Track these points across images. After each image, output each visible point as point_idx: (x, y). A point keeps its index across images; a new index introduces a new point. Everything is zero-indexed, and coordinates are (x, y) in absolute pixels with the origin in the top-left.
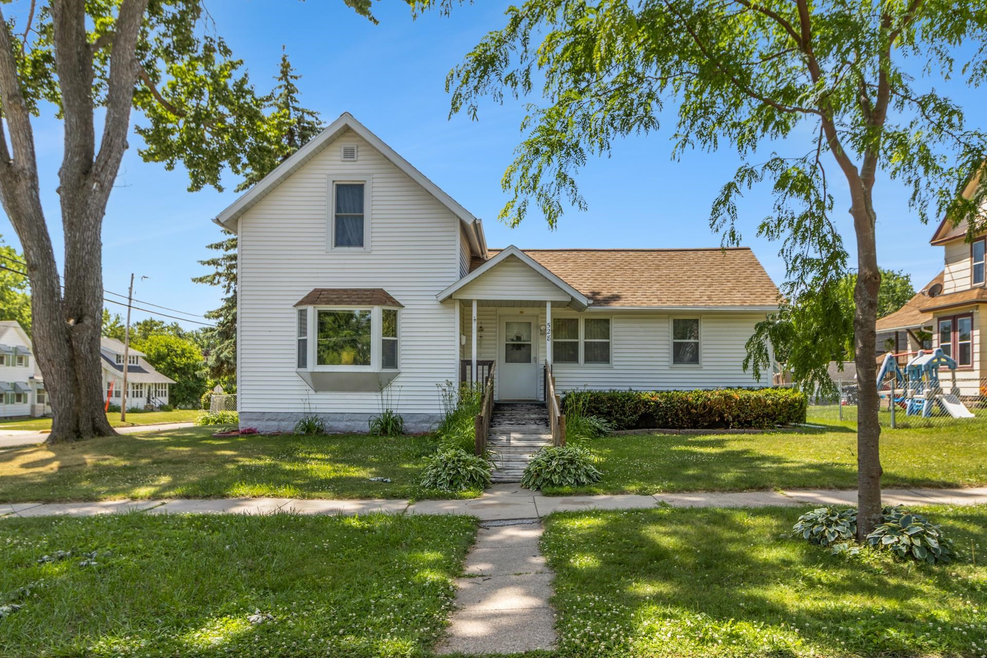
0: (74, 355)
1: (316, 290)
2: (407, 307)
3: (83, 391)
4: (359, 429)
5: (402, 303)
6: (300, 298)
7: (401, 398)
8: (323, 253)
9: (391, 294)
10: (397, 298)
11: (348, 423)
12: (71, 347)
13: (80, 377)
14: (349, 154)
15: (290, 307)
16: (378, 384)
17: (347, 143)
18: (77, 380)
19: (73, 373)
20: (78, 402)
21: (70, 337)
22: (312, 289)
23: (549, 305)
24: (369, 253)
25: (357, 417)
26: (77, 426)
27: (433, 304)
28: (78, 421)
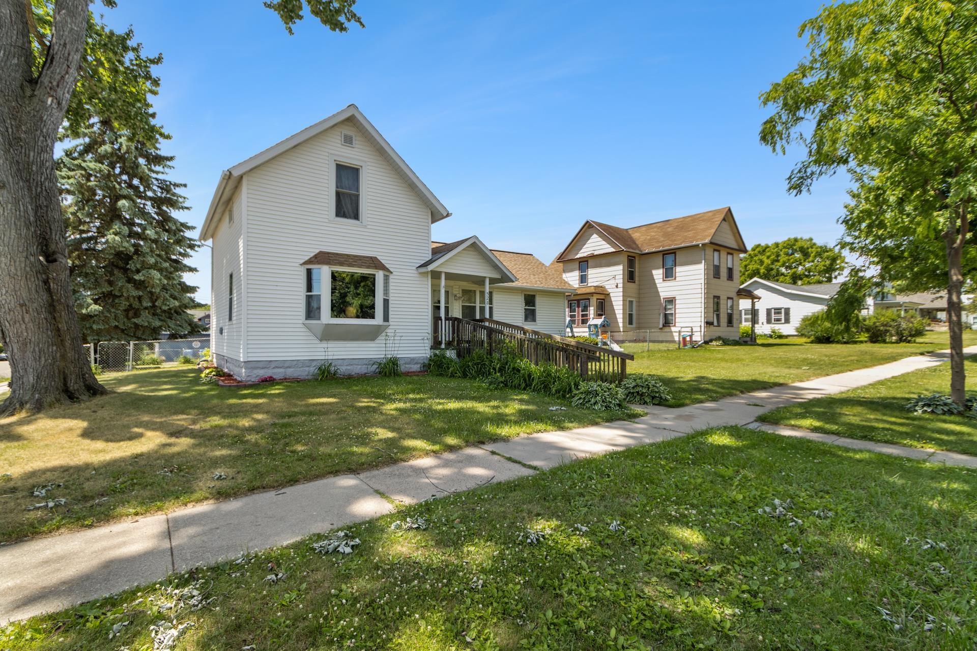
0: (53, 300)
1: (321, 253)
2: (394, 273)
3: (68, 343)
4: (357, 371)
5: (391, 270)
6: (307, 258)
7: (401, 345)
8: (327, 221)
9: (383, 262)
10: (387, 266)
11: (349, 368)
12: (49, 290)
13: (63, 326)
14: (348, 140)
15: (297, 265)
16: (372, 334)
17: (348, 131)
18: (58, 330)
19: (53, 322)
20: (63, 357)
21: (48, 278)
22: (317, 251)
23: (487, 281)
24: (365, 227)
25: (355, 362)
26: (65, 384)
27: (412, 273)
28: (65, 379)
